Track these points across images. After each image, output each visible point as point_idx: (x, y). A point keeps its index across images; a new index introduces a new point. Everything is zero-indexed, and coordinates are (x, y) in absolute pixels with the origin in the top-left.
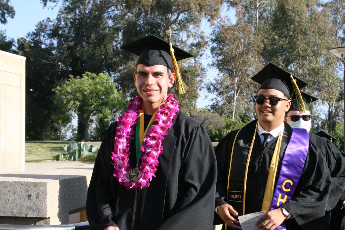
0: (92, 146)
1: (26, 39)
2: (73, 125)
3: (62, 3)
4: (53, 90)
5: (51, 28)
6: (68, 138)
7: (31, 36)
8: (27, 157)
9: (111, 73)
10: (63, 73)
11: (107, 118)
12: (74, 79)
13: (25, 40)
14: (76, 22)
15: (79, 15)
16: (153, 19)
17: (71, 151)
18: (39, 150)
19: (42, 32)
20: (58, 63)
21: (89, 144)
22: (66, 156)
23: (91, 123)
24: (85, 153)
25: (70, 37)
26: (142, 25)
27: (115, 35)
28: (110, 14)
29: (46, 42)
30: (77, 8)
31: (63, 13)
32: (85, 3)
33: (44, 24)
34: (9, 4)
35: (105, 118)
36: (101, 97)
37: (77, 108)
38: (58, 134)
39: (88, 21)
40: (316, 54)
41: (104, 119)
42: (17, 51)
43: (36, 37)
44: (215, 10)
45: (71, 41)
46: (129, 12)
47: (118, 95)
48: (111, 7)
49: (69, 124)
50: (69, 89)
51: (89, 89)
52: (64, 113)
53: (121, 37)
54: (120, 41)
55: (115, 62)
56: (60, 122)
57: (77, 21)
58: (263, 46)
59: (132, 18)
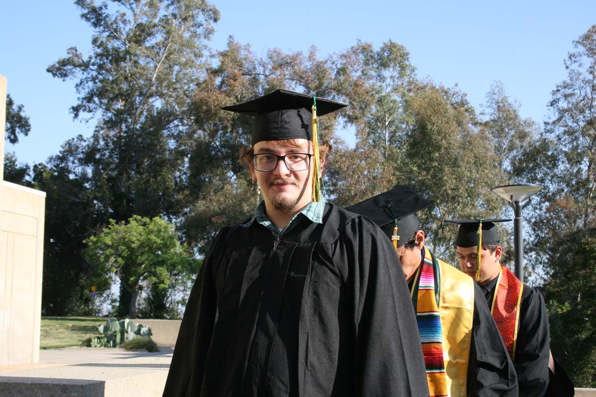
0: (140, 326)
1: (46, 164)
2: (113, 294)
3: (102, 114)
4: (84, 241)
5: (84, 151)
6: (105, 313)
7: (55, 160)
8: (42, 341)
9: (171, 217)
10: (100, 216)
11: (163, 282)
12: (117, 226)
13: (45, 167)
14: (121, 142)
15: (125, 132)
16: (236, 140)
17: (110, 333)
18: (60, 330)
19: (71, 156)
20: (92, 202)
21: (137, 322)
22: (102, 341)
23: (140, 292)
24: (131, 336)
25: (111, 163)
26: (219, 147)
27: (179, 162)
28: (172, 130)
29: (76, 171)
30: (124, 122)
31: (102, 129)
32: (135, 114)
33: (75, 145)
34: (22, 114)
35: (160, 283)
36: (156, 253)
37: (119, 269)
38: (90, 307)
39: (140, 140)
40: (471, 194)
41: (159, 285)
42: (33, 182)
43: (62, 162)
44: (326, 128)
45: (113, 170)
46: (200, 129)
47: (181, 250)
48: (173, 120)
49: (108, 292)
50: (108, 241)
51: (138, 240)
52: (100, 275)
53: (187, 165)
54: (185, 171)
55: (178, 201)
56: (94, 288)
57: (123, 140)
58: (395, 182)
59: (205, 138)
